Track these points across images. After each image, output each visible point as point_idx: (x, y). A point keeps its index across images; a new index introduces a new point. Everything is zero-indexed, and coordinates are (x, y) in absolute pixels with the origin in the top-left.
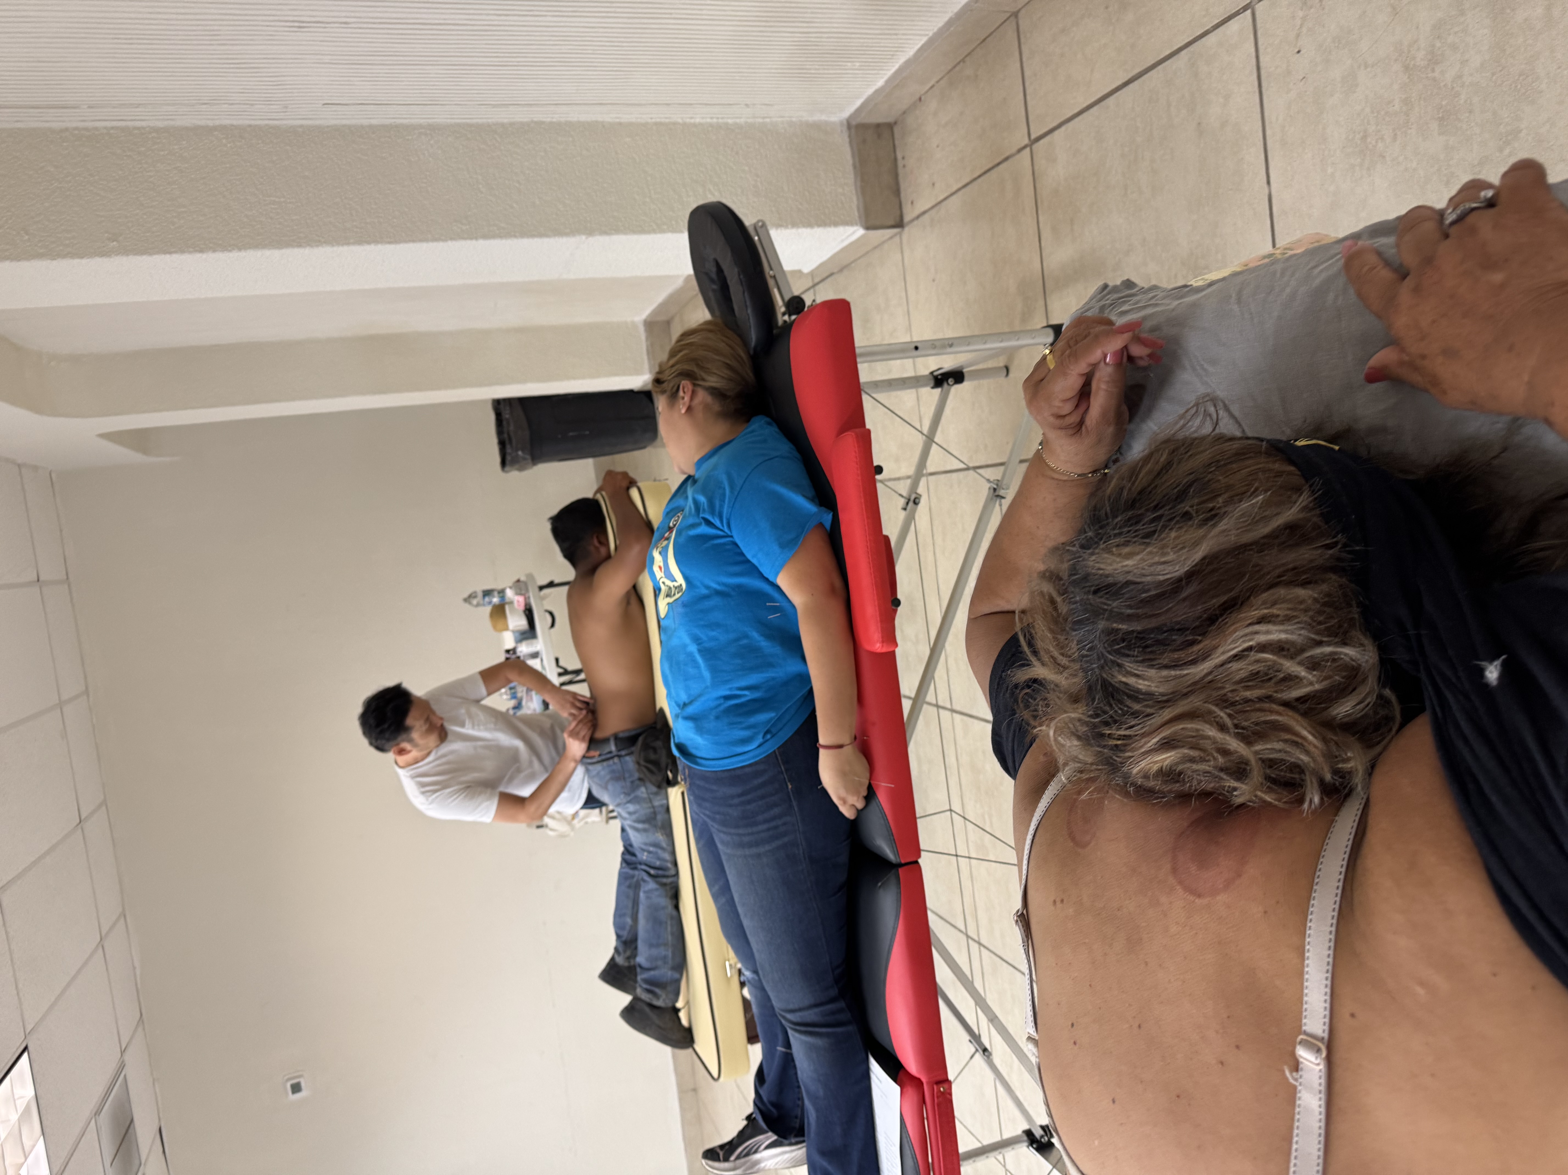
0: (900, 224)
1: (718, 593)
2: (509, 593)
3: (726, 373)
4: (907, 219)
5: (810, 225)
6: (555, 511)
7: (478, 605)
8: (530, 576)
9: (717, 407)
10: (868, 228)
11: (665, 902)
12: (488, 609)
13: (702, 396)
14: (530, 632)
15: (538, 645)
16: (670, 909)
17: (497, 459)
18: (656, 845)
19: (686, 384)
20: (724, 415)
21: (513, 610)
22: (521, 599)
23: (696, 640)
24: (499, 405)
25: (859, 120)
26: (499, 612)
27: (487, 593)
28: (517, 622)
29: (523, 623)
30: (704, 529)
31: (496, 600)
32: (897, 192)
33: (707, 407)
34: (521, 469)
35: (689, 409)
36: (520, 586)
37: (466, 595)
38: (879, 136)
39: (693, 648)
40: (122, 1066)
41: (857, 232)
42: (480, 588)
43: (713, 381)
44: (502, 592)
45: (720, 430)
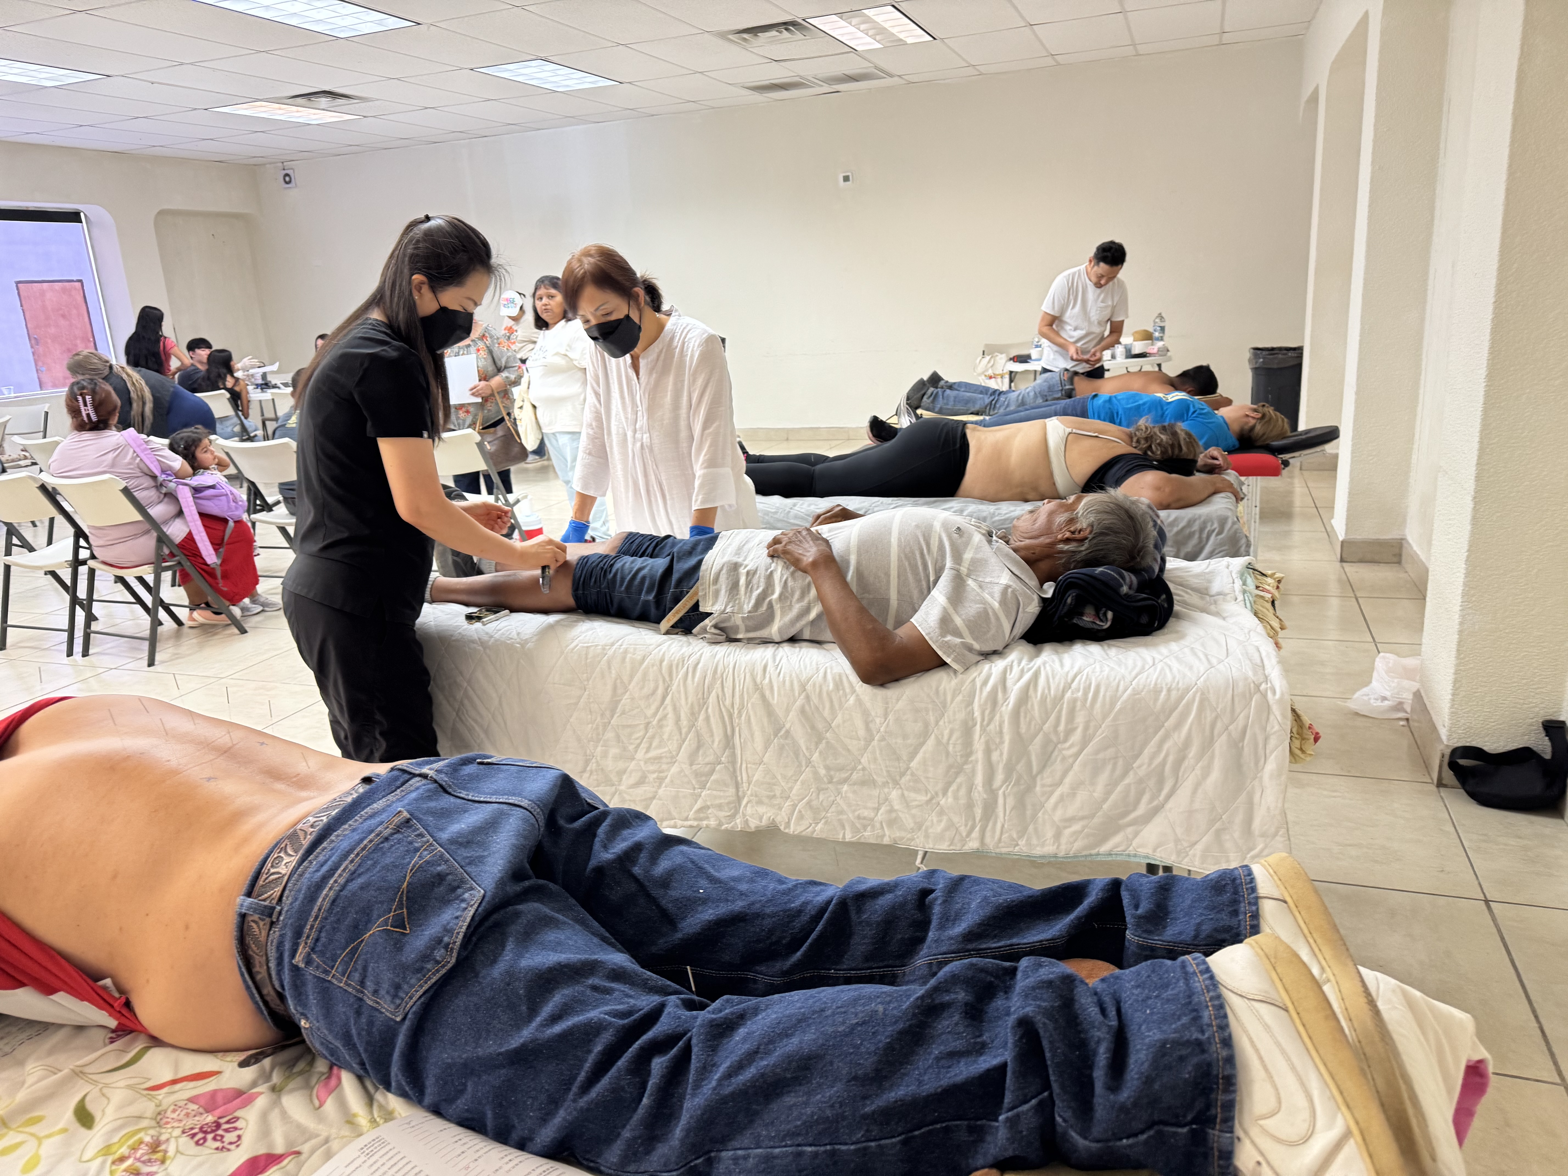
0: (1342, 560)
1: (1163, 414)
2: (1160, 344)
3: (1261, 433)
4: (1344, 564)
5: (1348, 510)
6: (1213, 368)
7: (1155, 322)
8: (1170, 359)
9: (1247, 427)
10: (1342, 542)
11: (977, 408)
12: (1151, 330)
13: (1252, 422)
14: (1130, 355)
15: (1121, 359)
16: (973, 410)
17: (1260, 345)
18: (1008, 406)
19: (1260, 415)
20: (1242, 430)
21: (1147, 345)
22: (1155, 351)
23: (1144, 404)
24: (1299, 351)
25: (1405, 545)
26: (1148, 336)
27: (1163, 329)
28: (1138, 347)
29: (1136, 351)
30: (1192, 410)
31: (1157, 334)
32: (1361, 561)
33: (1247, 423)
34: (1250, 361)
35: (1247, 416)
36: (1165, 351)
37: (1163, 315)
38: (1395, 555)
39: (1141, 402)
40: (891, 76)
41: (1341, 538)
42: (1167, 325)
43: (1258, 427)
44: (1161, 339)
45: (1235, 427)
